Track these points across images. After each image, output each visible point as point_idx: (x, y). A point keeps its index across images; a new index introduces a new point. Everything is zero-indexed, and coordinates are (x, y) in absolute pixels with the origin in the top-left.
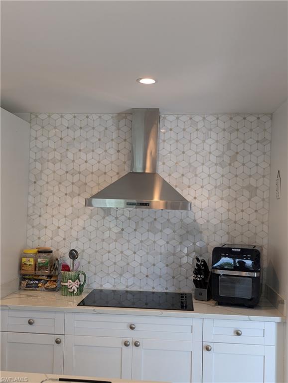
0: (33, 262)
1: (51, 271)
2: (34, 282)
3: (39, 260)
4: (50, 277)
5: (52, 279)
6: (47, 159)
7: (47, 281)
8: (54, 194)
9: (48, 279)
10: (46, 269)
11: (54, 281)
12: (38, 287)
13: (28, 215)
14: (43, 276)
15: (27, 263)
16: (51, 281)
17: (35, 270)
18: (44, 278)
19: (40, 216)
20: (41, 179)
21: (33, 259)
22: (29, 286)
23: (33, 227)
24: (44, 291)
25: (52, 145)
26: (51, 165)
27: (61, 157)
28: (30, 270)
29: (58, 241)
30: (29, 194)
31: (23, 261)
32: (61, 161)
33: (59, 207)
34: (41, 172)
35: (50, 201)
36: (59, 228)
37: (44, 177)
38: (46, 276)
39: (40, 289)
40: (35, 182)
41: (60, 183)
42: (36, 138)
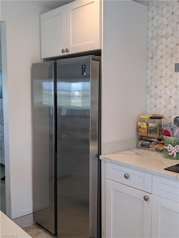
0: (145, 125)
1: (160, 135)
2: (147, 142)
3: (150, 125)
4: (160, 140)
5: (161, 142)
6: (161, 35)
7: (158, 143)
8: (166, 67)
9: (158, 142)
10: (155, 132)
11: (162, 144)
12: (149, 147)
13: (147, 87)
14: (155, 138)
15: (141, 126)
16: (160, 143)
17: (148, 133)
18: (156, 140)
19: (156, 87)
20: (157, 54)
21: (145, 123)
22: (143, 146)
23: (151, 97)
24: (154, 151)
25: (165, 21)
26: (164, 40)
27: (173, 31)
28: (144, 133)
29: (170, 109)
30: (147, 68)
31: (138, 125)
32: (172, 35)
33: (171, 78)
34: (157, 48)
35: (164, 73)
36: (171, 97)
37: (159, 52)
38: (157, 139)
39: (151, 149)
40: (152, 58)
41: (172, 56)
42: (153, 18)
